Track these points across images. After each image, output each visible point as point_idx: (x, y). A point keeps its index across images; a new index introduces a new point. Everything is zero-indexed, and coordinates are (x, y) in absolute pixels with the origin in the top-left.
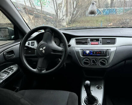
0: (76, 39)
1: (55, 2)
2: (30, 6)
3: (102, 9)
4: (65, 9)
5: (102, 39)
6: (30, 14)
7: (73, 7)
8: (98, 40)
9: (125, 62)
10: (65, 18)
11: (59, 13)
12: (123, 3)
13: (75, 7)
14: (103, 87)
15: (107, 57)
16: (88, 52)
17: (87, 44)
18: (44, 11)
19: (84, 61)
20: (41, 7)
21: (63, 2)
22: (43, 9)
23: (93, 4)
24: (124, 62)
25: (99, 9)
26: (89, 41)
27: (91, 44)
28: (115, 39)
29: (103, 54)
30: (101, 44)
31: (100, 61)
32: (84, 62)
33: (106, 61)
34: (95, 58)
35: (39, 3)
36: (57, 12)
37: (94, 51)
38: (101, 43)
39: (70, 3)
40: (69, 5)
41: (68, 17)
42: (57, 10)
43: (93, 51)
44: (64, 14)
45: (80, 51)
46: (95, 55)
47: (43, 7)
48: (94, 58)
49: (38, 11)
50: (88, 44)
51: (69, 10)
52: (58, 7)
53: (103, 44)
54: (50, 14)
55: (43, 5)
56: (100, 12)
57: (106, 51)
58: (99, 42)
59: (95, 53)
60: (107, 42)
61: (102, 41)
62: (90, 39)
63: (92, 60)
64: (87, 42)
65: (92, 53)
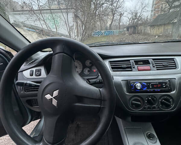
0: (110, 62)
1: (68, 25)
2: (46, 28)
3: (104, 31)
4: (76, 30)
5: (153, 59)
6: (48, 35)
7: (83, 29)
10: (76, 38)
11: (71, 34)
13: (84, 29)
15: (172, 93)
18: (59, 33)
19: (132, 101)
20: (56, 29)
21: (74, 25)
22: (58, 31)
25: (102, 31)
26: (133, 65)
27: (139, 70)
28: (173, 59)
29: (166, 88)
31: (160, 100)
33: (171, 100)
34: (152, 96)
35: (54, 26)
36: (70, 33)
37: (150, 83)
38: (154, 67)
39: (80, 26)
40: (79, 27)
41: (79, 37)
42: (70, 31)
43: (147, 83)
44: (75, 35)
45: (122, 82)
46: (152, 90)
47: (58, 29)
48: (149, 96)
49: (54, 33)
50: (133, 69)
51: (79, 31)
52: (70, 29)
53: (158, 69)
54: (64, 35)
55: (57, 28)
56: (102, 33)
58: (151, 65)
59: (151, 87)
60: (163, 65)
61: (155, 64)
62: (133, 61)
63: (147, 99)
64: (131, 66)
65: (146, 87)
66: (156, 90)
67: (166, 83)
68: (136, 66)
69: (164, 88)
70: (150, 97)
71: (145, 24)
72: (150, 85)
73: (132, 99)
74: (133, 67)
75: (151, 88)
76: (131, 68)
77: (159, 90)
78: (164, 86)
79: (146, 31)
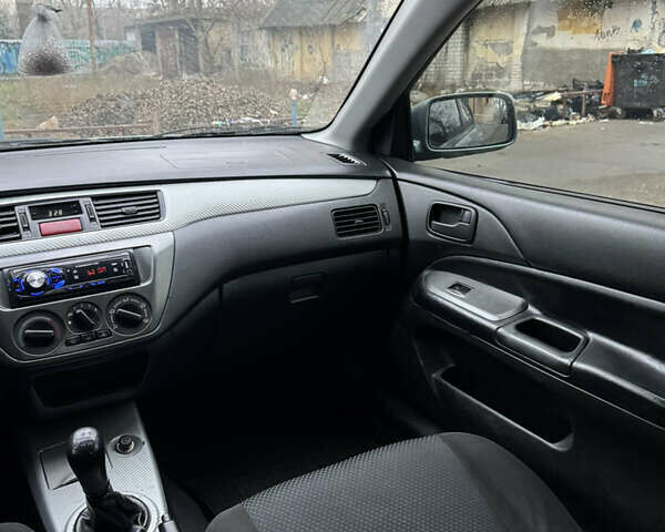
5: (94, 198)
8: (72, 208)
9: (221, 292)
12: (79, 16)
14: (143, 438)
15: (142, 285)
16: (36, 278)
17: (20, 238)
19: (25, 329)
23: (43, 19)
24: (215, 293)
26: (24, 220)
27: (44, 235)
28: (155, 192)
29: (120, 274)
30: (97, 224)
31: (112, 312)
32: (27, 338)
33: (143, 306)
34: (84, 302)
37: (73, 267)
38: (92, 220)
43: (65, 267)
46: (81, 285)
48: (78, 303)
50: (24, 234)
53: (106, 224)
57: (131, 255)
58: (84, 216)
59: (76, 277)
60: (122, 213)
61: (97, 210)
62: (26, 207)
63: (70, 315)
64: (18, 226)
65: (60, 279)
66: (92, 283)
67: (119, 261)
68: (34, 224)
69: (117, 274)
70: (80, 308)
71: (239, 16)
72: (75, 272)
73: (24, 325)
74: (24, 228)
75: (77, 281)
76: (18, 232)
77: (102, 281)
78: (116, 270)
79: (249, 56)
